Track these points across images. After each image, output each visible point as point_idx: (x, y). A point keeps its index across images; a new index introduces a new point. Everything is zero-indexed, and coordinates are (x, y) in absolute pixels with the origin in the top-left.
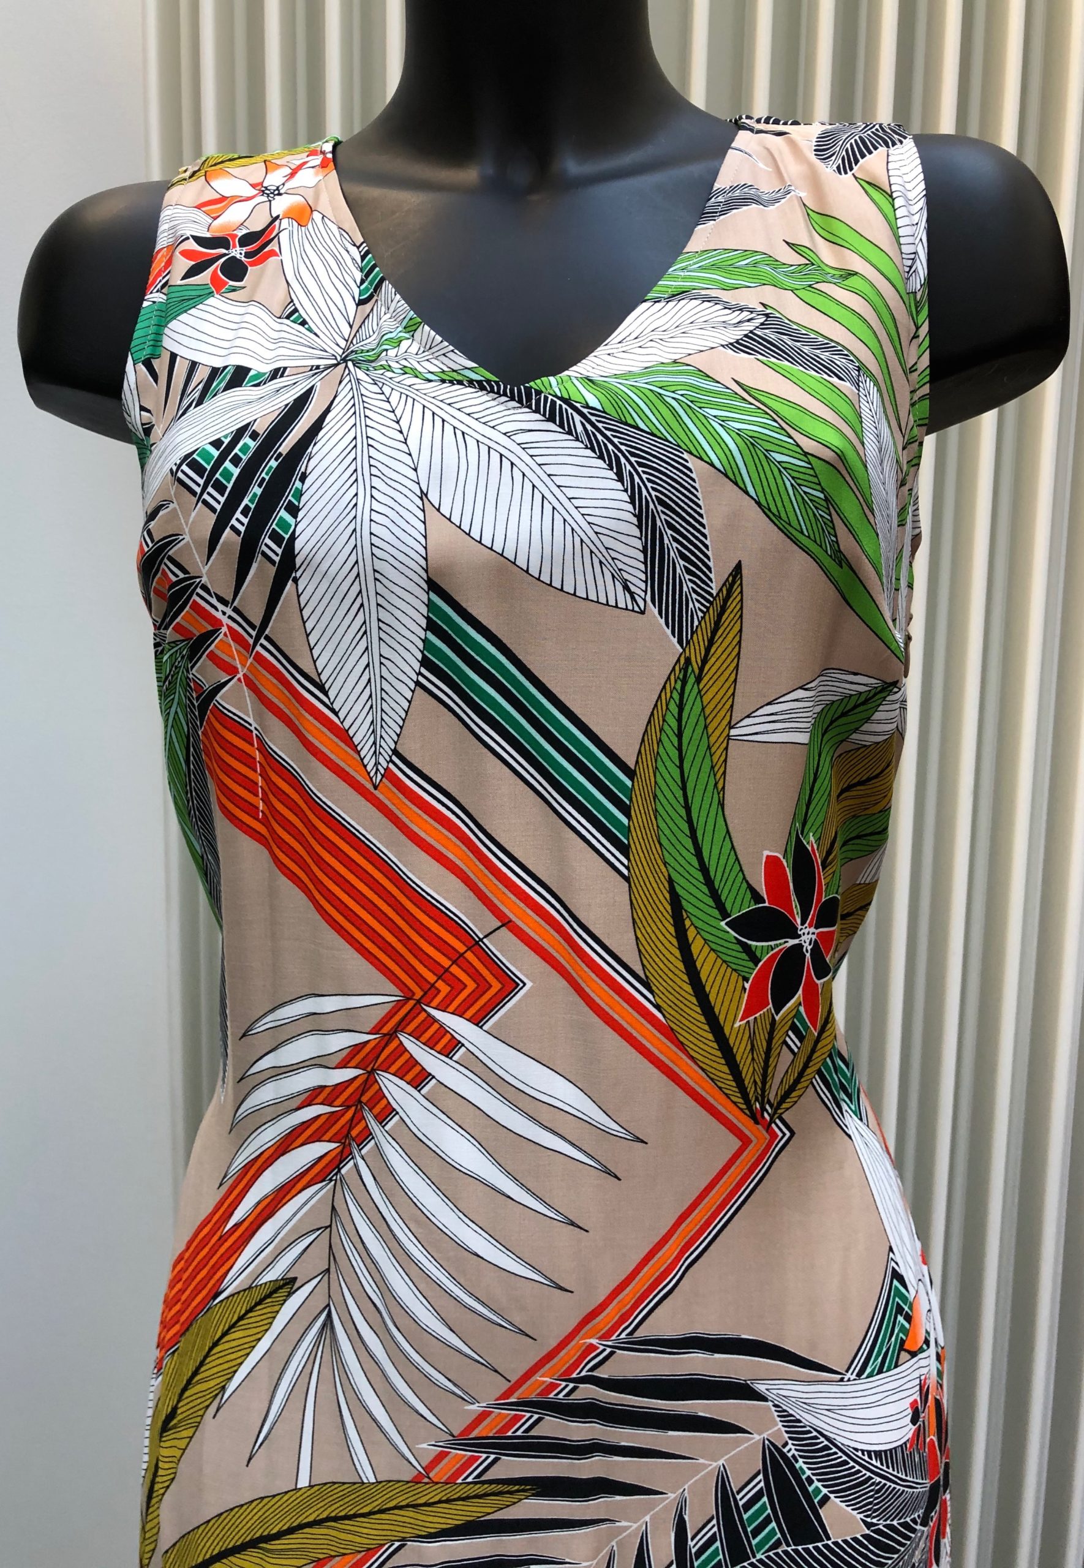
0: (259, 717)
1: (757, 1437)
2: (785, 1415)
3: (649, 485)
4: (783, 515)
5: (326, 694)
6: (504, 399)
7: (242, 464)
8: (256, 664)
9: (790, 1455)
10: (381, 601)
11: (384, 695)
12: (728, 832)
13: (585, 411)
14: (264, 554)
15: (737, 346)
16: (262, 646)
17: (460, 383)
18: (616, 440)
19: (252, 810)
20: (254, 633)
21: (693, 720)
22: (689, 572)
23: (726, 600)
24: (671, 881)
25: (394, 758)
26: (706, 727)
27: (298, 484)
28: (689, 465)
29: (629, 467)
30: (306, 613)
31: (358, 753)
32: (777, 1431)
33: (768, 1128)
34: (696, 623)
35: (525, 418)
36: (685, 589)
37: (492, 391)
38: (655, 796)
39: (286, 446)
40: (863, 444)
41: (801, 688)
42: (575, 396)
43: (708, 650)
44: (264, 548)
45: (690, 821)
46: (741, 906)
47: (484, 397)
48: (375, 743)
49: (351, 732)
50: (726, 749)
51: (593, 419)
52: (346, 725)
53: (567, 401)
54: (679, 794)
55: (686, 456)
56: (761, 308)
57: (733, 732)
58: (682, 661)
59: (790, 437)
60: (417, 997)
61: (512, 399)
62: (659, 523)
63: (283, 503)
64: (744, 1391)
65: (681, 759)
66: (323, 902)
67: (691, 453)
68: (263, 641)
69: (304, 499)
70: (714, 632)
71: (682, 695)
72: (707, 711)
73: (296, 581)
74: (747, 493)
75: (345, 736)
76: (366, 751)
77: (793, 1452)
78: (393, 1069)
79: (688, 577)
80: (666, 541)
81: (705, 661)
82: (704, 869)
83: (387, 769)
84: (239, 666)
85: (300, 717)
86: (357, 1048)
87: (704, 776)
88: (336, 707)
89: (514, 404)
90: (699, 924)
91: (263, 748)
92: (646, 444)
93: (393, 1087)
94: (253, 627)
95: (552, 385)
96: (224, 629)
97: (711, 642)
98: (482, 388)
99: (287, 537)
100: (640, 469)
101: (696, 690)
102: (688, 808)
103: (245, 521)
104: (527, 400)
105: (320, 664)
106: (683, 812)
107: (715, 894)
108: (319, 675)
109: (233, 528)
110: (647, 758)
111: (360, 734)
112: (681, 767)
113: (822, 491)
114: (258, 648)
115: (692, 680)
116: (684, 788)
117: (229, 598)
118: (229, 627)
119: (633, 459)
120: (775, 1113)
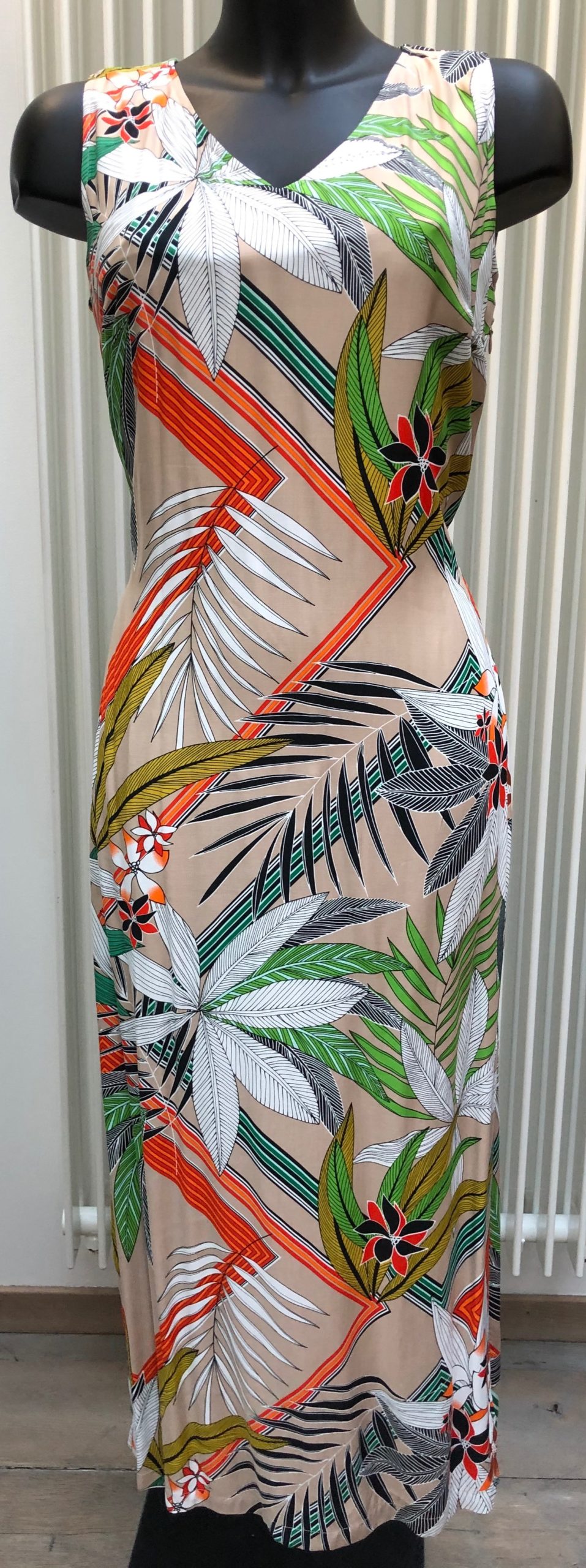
0: (157, 349)
1: (397, 716)
2: (410, 706)
3: (343, 232)
4: (405, 246)
5: (191, 333)
6: (274, 194)
7: (151, 225)
8: (157, 322)
9: (413, 726)
10: (218, 286)
11: (219, 333)
12: (381, 404)
13: (313, 200)
14: (163, 266)
15: (387, 165)
16: (161, 312)
17: (252, 186)
18: (327, 212)
19: (153, 398)
20: (156, 306)
21: (364, 347)
22: (362, 273)
23: (379, 287)
24: (354, 428)
25: (223, 365)
26: (370, 350)
27: (177, 232)
28: (362, 223)
29: (334, 224)
30: (182, 294)
31: (206, 363)
32: (407, 714)
33: (402, 561)
34: (365, 298)
35: (285, 202)
36: (360, 282)
37: (268, 190)
38: (347, 385)
39: (171, 215)
40: (446, 215)
41: (416, 332)
42: (307, 193)
43: (371, 312)
44: (163, 263)
45: (363, 398)
46: (387, 443)
47: (264, 193)
48: (214, 357)
49: (202, 353)
50: (380, 361)
51: (316, 203)
52: (200, 349)
53: (303, 195)
54: (358, 384)
55: (360, 219)
56: (401, 147)
57: (383, 353)
58: (359, 316)
59: (409, 213)
60: (234, 486)
61: (278, 193)
62: (348, 249)
63: (170, 240)
64: (390, 693)
65: (359, 366)
67: (362, 218)
68: (160, 310)
69: (180, 239)
70: (374, 302)
71: (359, 333)
72: (371, 342)
73: (178, 278)
74: (388, 236)
75: (199, 354)
76: (210, 362)
77: (415, 725)
78: (222, 525)
79: (362, 276)
80: (351, 258)
81: (369, 317)
82: (369, 423)
83: (219, 371)
84: (149, 324)
85: (178, 346)
86: (205, 515)
87: (369, 375)
88: (196, 340)
89: (279, 196)
90: (367, 450)
91: (160, 366)
92: (341, 214)
93: (222, 534)
94: (156, 303)
95: (296, 186)
96: (142, 305)
97: (372, 308)
98: (263, 189)
99: (174, 256)
100: (339, 225)
101: (365, 331)
102: (362, 391)
103: (153, 249)
104: (285, 194)
105: (189, 319)
106: (359, 393)
107: (374, 435)
108: (188, 324)
109: (148, 254)
110: (343, 365)
111: (207, 353)
112: (359, 370)
113: (424, 235)
114: (158, 314)
115: (363, 326)
116: (360, 380)
117: (145, 289)
118: (145, 304)
119: (335, 221)
120: (405, 554)
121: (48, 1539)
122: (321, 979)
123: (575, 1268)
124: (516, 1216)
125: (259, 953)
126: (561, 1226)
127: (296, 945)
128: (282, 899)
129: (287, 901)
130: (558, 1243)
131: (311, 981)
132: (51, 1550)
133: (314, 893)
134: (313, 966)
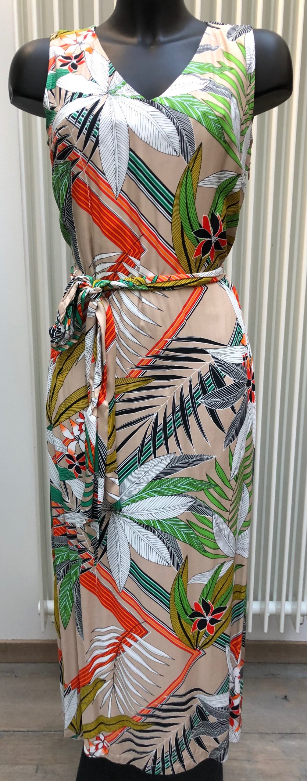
0: (89, 182)
1: (207, 363)
2: (214, 357)
3: (181, 125)
4: (212, 131)
5: (105, 175)
6: (146, 103)
7: (84, 117)
8: (88, 168)
9: (216, 367)
10: (119, 152)
11: (119, 176)
12: (195, 210)
13: (165, 107)
14: (91, 140)
15: (203, 89)
16: (90, 163)
17: (136, 99)
18: (173, 114)
19: (87, 205)
20: (88, 159)
21: (189, 182)
22: (190, 145)
23: (198, 152)
24: (181, 222)
25: (121, 192)
26: (192, 183)
27: (98, 122)
28: (190, 120)
29: (176, 121)
30: (101, 155)
31: (112, 190)
32: (212, 362)
34: (191, 157)
35: (151, 108)
36: (189, 149)
37: (143, 101)
38: (179, 201)
39: (95, 112)
40: (231, 114)
41: (215, 174)
42: (163, 103)
43: (193, 164)
44: (91, 138)
45: (187, 207)
46: (197, 229)
47: (141, 103)
48: (116, 188)
49: (111, 185)
50: (197, 189)
51: (167, 109)
52: (110, 183)
53: (161, 104)
55: (189, 118)
56: (209, 79)
57: (199, 184)
58: (188, 167)
59: (213, 112)
60: (126, 253)
61: (148, 103)
62: (183, 134)
63: (95, 127)
64: (203, 352)
65: (186, 192)
66: (103, 229)
67: (190, 117)
68: (90, 161)
69: (100, 126)
70: (195, 160)
71: (187, 175)
72: (193, 179)
73: (99, 147)
74: (203, 125)
75: (109, 186)
76: (114, 190)
78: (121, 271)
79: (190, 146)
80: (185, 138)
81: (193, 167)
82: (189, 219)
83: (119, 194)
84: (84, 168)
85: (98, 181)
86: (112, 266)
87: (191, 196)
88: (107, 179)
89: (148, 105)
90: (187, 233)
91: (90, 189)
92: (180, 115)
93: (121, 275)
94: (88, 158)
95: (157, 100)
96: (80, 158)
97: (194, 162)
98: (141, 100)
99: (97, 136)
100: (179, 122)
101: (190, 174)
102: (187, 204)
103: (86, 131)
104: (151, 104)
105: (104, 168)
107: (191, 225)
108: (103, 170)
109: (83, 133)
110: (178, 192)
111: (113, 186)
112: (186, 194)
113: (221, 125)
114: (89, 163)
115: (189, 172)
116: (186, 199)
117: (82, 150)
118: (82, 158)
119: (177, 119)
121: (35, 767)
122: (172, 496)
123: (295, 627)
124: (265, 603)
125: (141, 483)
126: (288, 607)
127: (160, 479)
128: (152, 456)
129: (155, 457)
130: (286, 616)
131: (167, 496)
132: (37, 772)
133: (168, 453)
134: (168, 489)
